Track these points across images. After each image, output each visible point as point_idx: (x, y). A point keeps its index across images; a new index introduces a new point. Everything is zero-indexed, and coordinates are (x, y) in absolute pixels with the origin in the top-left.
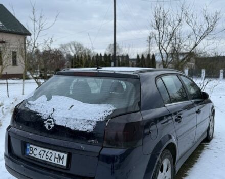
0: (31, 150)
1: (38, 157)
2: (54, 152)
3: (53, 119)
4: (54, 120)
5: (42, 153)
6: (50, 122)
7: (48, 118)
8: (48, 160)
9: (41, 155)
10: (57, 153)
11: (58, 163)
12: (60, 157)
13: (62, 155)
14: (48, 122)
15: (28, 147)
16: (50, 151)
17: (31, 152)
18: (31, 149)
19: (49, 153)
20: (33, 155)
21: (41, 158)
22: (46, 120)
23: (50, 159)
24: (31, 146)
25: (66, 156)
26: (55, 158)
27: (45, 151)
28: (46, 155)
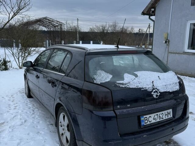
0: (145, 120)
1: (153, 121)
2: (163, 112)
3: (156, 89)
4: (158, 90)
5: (156, 117)
6: (156, 92)
7: (153, 90)
8: (161, 120)
9: (155, 119)
10: (166, 112)
11: (168, 118)
12: (168, 113)
13: (169, 111)
14: (154, 92)
15: (142, 119)
16: (161, 113)
17: (146, 121)
18: (146, 119)
19: (161, 114)
20: (149, 123)
21: (156, 121)
22: (152, 92)
23: (162, 118)
24: (145, 117)
25: (171, 110)
26: (165, 115)
27: (158, 115)
28: (159, 117)
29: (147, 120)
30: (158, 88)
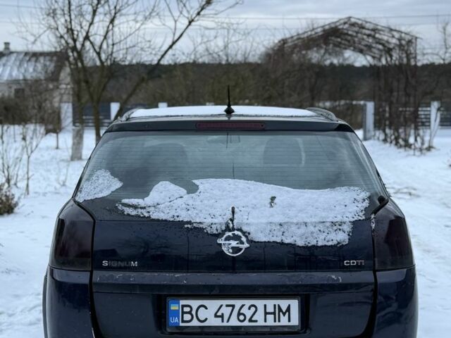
0: (183, 313)
1: (214, 322)
2: (260, 303)
3: (240, 230)
4: (244, 233)
5: (226, 311)
7: (225, 231)
8: (246, 323)
9: (222, 316)
10: (270, 304)
11: (277, 324)
12: (280, 310)
13: (284, 304)
14: (228, 238)
15: (174, 307)
16: (248, 302)
17: (187, 317)
18: (186, 309)
19: (246, 307)
20: (195, 323)
21: (225, 324)
22: (219, 235)
23: (250, 320)
24: (183, 302)
25: (294, 304)
26: (266, 313)
27: (233, 306)
28: (239, 314)
29: (190, 313)
30: (245, 229)
